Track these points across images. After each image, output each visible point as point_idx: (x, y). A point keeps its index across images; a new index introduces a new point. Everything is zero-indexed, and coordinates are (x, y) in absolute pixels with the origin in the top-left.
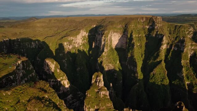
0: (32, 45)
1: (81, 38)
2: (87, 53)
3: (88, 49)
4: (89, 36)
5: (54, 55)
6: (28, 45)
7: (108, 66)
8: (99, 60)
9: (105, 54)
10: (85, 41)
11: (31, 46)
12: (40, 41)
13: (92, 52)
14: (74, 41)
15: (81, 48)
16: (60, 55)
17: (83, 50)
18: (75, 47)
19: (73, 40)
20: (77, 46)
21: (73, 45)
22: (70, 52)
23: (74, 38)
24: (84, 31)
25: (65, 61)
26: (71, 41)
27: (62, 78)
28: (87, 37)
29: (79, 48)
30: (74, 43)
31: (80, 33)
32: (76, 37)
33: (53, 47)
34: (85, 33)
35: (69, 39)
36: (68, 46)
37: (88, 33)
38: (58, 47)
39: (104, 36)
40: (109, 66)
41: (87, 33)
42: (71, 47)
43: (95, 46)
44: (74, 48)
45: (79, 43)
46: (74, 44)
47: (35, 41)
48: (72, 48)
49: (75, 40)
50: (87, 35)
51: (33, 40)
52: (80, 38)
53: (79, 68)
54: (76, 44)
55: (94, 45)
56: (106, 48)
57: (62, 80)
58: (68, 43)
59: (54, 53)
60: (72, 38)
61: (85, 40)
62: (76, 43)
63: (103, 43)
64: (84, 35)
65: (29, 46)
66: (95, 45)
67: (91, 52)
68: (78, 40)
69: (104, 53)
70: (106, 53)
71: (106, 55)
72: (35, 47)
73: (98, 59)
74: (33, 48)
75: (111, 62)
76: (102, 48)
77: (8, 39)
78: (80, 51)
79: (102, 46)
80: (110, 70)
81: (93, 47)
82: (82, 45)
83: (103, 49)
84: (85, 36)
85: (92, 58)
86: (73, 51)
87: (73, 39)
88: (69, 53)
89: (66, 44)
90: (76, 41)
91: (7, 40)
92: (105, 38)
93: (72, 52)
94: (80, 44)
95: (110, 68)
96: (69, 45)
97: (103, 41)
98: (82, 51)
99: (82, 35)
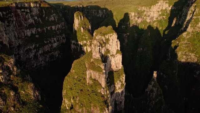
0: (99, 13)
1: (158, 11)
2: (162, 33)
3: (164, 29)
4: (172, 11)
5: (117, 26)
6: (95, 12)
7: (187, 55)
8: (174, 43)
9: (187, 35)
10: (165, 17)
11: (97, 14)
12: (108, 10)
13: (168, 32)
14: (145, 13)
15: (155, 25)
16: (122, 27)
17: (157, 28)
18: (146, 21)
19: (144, 11)
20: (148, 21)
21: (143, 18)
22: (138, 27)
23: (147, 8)
24: (167, 3)
25: (126, 35)
26: (142, 12)
27: (85, 42)
28: (168, 12)
29: (151, 25)
30: (145, 15)
31: (158, 3)
32: (151, 8)
33: (118, 17)
34: (167, 5)
35: (139, 9)
36: (136, 19)
37: (171, 6)
38: (122, 17)
39: (194, 5)
40: (190, 57)
41: (169, 6)
42: (139, 21)
43: (175, 24)
44: (144, 22)
45: (152, 18)
46: (145, 18)
47: (102, 9)
48: (142, 22)
49: (147, 12)
50: (170, 8)
51: (101, 8)
52: (156, 10)
53: (142, 49)
54: (148, 18)
55: (174, 22)
56: (191, 27)
57: (85, 45)
58: (136, 15)
59: (117, 24)
60: (143, 8)
61: (164, 15)
62: (149, 16)
63: (188, 18)
64: (164, 8)
65: (96, 14)
66: (176, 22)
67: (166, 33)
68: (152, 13)
69: (184, 34)
70: (189, 33)
71: (188, 37)
72: (102, 16)
73: (173, 41)
74: (99, 17)
75: (194, 51)
76: (184, 27)
77: (82, 6)
78: (152, 28)
79: (185, 23)
80: (188, 63)
81: (173, 25)
82: (157, 21)
83: (187, 27)
84: (166, 10)
85: (165, 40)
86: (142, 26)
87: (145, 9)
88: (136, 27)
89: (133, 14)
90: (149, 13)
91: (80, 7)
92: (195, 9)
93: (140, 28)
94: (155, 19)
95: (189, 60)
96: (138, 18)
97: (191, 14)
98: (155, 28)
99: (161, 8)
